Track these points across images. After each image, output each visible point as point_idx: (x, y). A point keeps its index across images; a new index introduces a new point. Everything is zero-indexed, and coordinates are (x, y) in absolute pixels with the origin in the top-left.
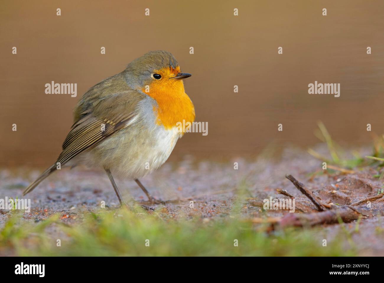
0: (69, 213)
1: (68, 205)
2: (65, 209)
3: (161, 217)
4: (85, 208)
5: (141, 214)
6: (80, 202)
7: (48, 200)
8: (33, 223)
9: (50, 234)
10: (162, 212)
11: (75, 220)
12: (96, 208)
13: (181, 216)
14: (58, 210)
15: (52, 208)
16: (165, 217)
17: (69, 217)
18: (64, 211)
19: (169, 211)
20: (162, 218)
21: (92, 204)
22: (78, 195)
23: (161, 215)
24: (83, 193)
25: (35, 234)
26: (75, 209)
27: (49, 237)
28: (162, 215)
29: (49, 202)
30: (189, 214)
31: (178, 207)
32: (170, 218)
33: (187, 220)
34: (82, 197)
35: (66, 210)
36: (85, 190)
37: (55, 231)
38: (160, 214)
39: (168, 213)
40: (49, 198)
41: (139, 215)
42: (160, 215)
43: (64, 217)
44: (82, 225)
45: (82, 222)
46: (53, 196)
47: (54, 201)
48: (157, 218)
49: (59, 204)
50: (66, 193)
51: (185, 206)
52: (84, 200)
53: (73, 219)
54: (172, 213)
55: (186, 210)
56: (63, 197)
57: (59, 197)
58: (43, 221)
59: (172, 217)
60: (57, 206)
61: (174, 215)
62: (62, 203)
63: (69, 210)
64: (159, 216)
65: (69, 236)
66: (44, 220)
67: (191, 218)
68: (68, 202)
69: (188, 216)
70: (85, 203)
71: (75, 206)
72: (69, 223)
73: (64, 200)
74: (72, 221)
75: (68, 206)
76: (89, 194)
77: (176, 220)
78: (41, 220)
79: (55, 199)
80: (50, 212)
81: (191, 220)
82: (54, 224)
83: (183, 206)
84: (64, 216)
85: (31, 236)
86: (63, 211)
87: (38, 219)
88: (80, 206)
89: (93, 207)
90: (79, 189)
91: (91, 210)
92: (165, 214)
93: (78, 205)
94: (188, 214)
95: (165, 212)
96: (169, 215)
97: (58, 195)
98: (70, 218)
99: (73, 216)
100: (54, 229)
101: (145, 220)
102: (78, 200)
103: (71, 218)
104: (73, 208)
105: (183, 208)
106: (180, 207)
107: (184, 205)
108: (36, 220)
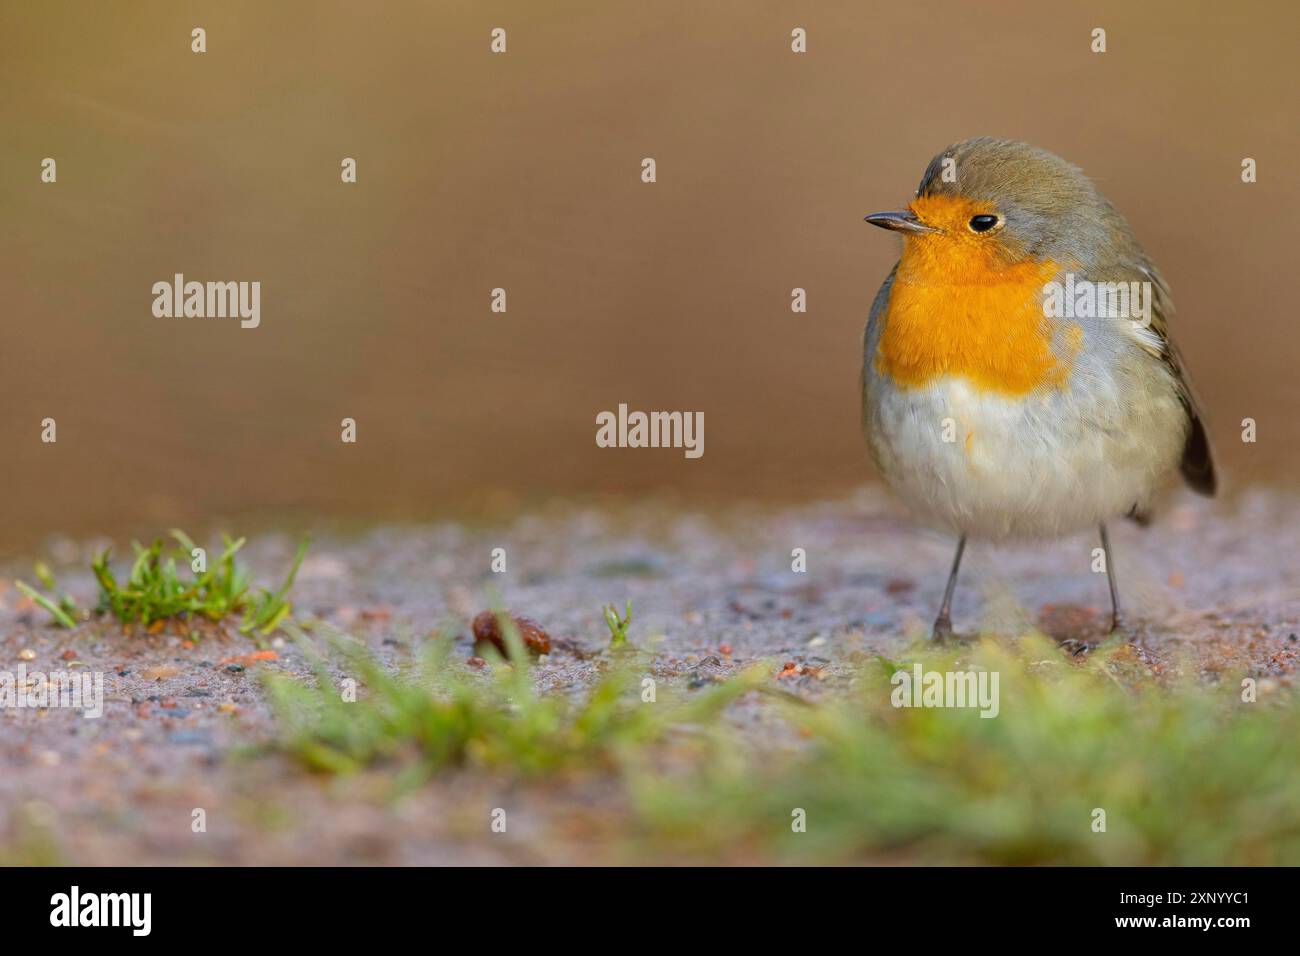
0: (804, 656)
1: (801, 630)
2: (789, 644)
3: (1113, 673)
4: (857, 642)
5: (1047, 665)
6: (839, 620)
7: (733, 615)
8: (684, 690)
9: (740, 727)
10: (1118, 659)
11: (824, 680)
12: (894, 642)
13: (1181, 673)
14: (767, 649)
15: (746, 641)
16: (1125, 674)
17: (804, 672)
18: (787, 651)
19: (1139, 656)
20: (1115, 678)
21: (882, 628)
22: (835, 598)
23: (1114, 666)
24: (848, 592)
25: (690, 728)
26: (823, 646)
27: (738, 738)
28: (1117, 667)
29: (735, 621)
30: (1208, 665)
31: (1171, 640)
32: (1146, 679)
33: (1200, 684)
34: (849, 605)
35: (793, 650)
36: (859, 580)
37: (757, 718)
38: (1111, 663)
39: (1137, 662)
40: (736, 609)
41: (1038, 665)
42: (1110, 667)
43: (786, 673)
44: (847, 698)
45: (846, 687)
46: (750, 601)
47: (754, 617)
48: (1100, 678)
49: (769, 629)
50: (793, 592)
51: (1193, 637)
52: (853, 616)
53: (817, 678)
54: (1150, 662)
55: (1198, 650)
56: (783, 603)
57: (770, 605)
58: (717, 684)
59: (1149, 673)
60: (763, 634)
61: (1156, 668)
62: (779, 626)
63: (803, 649)
64: (1107, 671)
65: (804, 735)
66: (720, 682)
67: (1216, 678)
68: (802, 620)
69: (1203, 672)
70: (857, 624)
71: (826, 634)
72: (804, 693)
73: (787, 614)
74: (814, 684)
75: (798, 637)
76: (870, 594)
77: (1162, 685)
78: (711, 680)
79: (757, 610)
80: (741, 656)
81: (1214, 684)
82: (755, 694)
83: (1187, 637)
84: (786, 668)
85: (675, 733)
86: (783, 651)
87: (701, 678)
88: (841, 635)
89: (884, 637)
90: (837, 578)
91: (878, 648)
92: (1127, 665)
93: (833, 631)
94: (1205, 663)
95: (1128, 657)
96: (1140, 668)
97: (765, 597)
98: (808, 675)
99: (818, 670)
100: (753, 709)
101: (1061, 683)
102: (833, 614)
103: (812, 675)
104: (817, 642)
105: (1188, 644)
106: (1178, 642)
107: (1189, 633)
108: (694, 680)
